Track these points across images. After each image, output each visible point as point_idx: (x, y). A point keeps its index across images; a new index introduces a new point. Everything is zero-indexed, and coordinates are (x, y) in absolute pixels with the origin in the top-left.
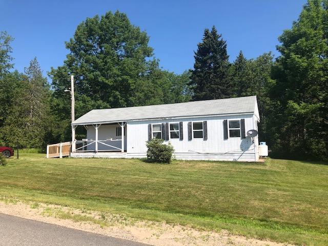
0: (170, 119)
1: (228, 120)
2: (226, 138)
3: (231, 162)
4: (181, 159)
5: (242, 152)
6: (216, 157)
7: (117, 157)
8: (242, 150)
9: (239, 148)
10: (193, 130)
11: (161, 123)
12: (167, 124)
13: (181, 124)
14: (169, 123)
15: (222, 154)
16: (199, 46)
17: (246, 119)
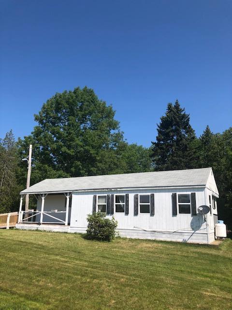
0: (116, 190)
1: (178, 193)
2: (174, 214)
3: (179, 243)
4: (125, 236)
5: (193, 232)
6: (164, 236)
7: (60, 230)
8: (193, 229)
9: (190, 227)
10: (139, 204)
11: (106, 195)
12: (113, 196)
13: (127, 196)
14: (115, 195)
15: (169, 233)
16: (162, 119)
17: (197, 193)
